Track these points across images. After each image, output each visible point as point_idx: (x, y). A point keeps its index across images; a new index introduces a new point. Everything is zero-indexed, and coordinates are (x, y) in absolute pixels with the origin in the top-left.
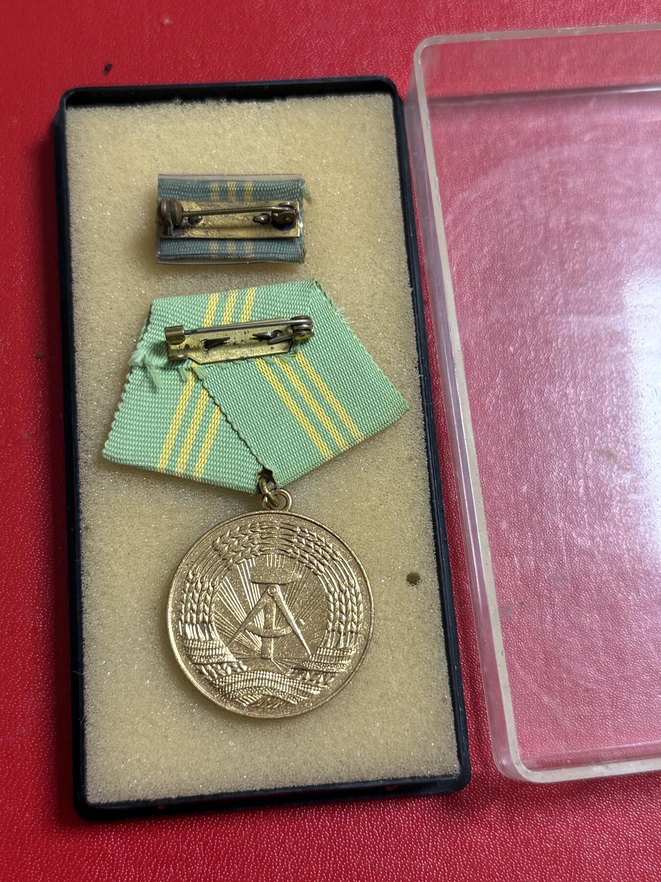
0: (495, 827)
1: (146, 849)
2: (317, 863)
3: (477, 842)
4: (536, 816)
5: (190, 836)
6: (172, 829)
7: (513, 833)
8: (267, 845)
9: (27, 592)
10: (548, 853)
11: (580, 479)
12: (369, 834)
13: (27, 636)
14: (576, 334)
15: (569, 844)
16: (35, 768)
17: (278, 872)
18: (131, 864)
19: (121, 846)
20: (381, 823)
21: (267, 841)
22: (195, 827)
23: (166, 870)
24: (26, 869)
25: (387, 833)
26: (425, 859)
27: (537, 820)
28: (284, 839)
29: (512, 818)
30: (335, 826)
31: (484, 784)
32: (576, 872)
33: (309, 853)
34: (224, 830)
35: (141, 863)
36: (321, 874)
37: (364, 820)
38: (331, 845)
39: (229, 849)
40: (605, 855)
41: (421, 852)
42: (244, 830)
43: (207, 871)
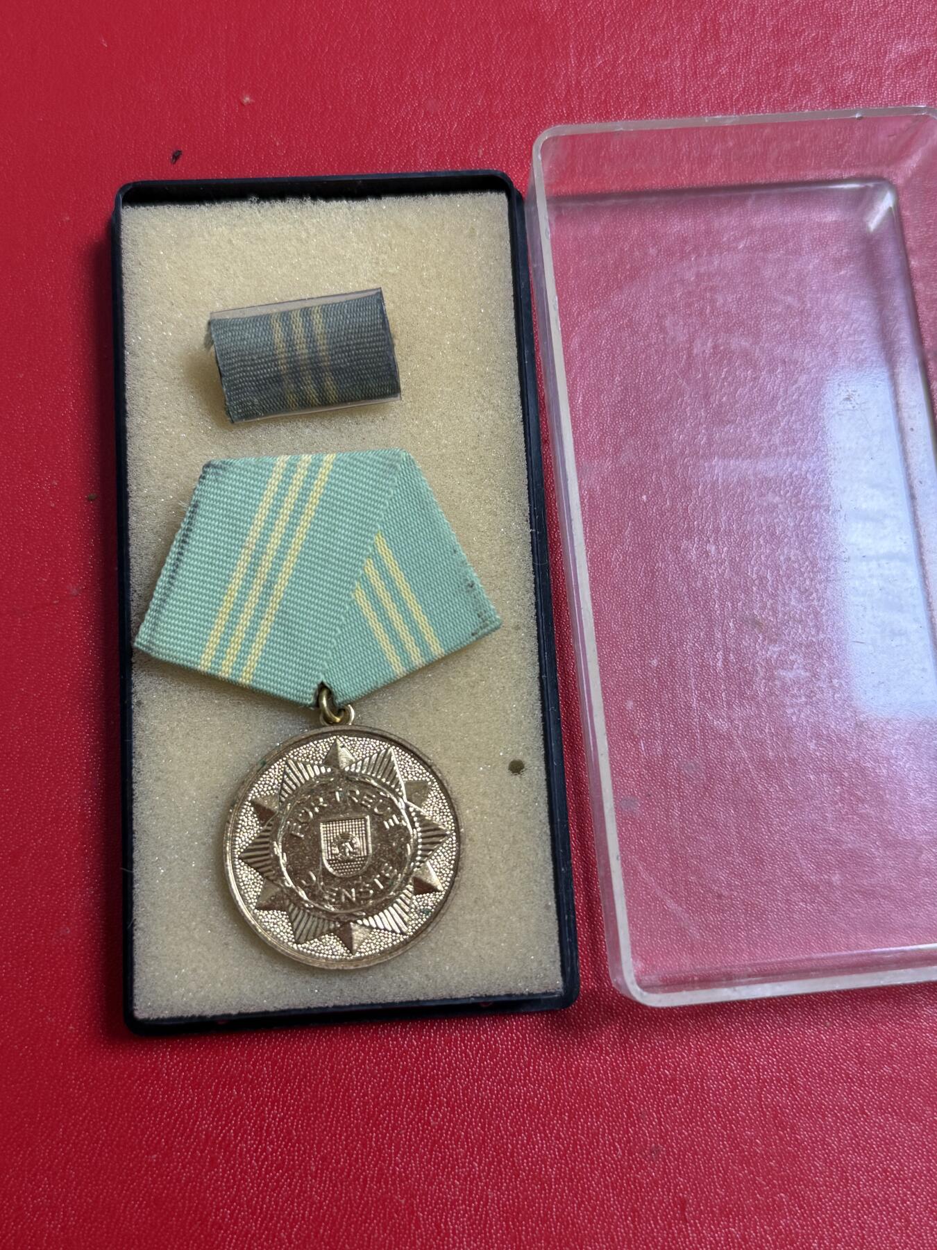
0: (607, 1051)
1: (207, 1068)
2: (401, 1086)
3: (585, 1067)
4: (654, 1039)
5: (256, 1054)
6: (237, 1046)
7: (627, 1057)
8: (345, 1066)
9: (74, 773)
10: (666, 1081)
11: (718, 651)
12: (461, 1055)
13: (73, 823)
14: (720, 480)
15: (691, 1071)
16: (80, 974)
17: (356, 1097)
18: (189, 1085)
19: (177, 1064)
20: (475, 1043)
21: (344, 1062)
22: (263, 1044)
23: (228, 1092)
24: (69, 1088)
25: (482, 1054)
26: (525, 1085)
27: (655, 1043)
28: (365, 1059)
29: (626, 1041)
30: (422, 1046)
31: (595, 1001)
32: (698, 1104)
33: (392, 1076)
34: (296, 1049)
35: (199, 1084)
36: (406, 1100)
37: (456, 1039)
38: (418, 1068)
39: (300, 1070)
40: (732, 1085)
41: (520, 1076)
42: (319, 1049)
43: (275, 1095)
